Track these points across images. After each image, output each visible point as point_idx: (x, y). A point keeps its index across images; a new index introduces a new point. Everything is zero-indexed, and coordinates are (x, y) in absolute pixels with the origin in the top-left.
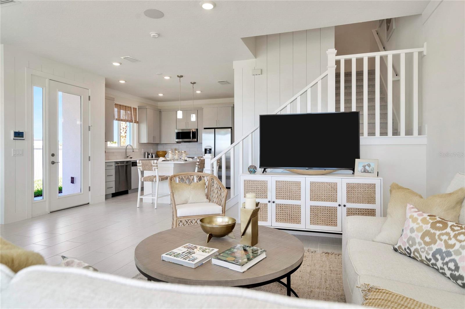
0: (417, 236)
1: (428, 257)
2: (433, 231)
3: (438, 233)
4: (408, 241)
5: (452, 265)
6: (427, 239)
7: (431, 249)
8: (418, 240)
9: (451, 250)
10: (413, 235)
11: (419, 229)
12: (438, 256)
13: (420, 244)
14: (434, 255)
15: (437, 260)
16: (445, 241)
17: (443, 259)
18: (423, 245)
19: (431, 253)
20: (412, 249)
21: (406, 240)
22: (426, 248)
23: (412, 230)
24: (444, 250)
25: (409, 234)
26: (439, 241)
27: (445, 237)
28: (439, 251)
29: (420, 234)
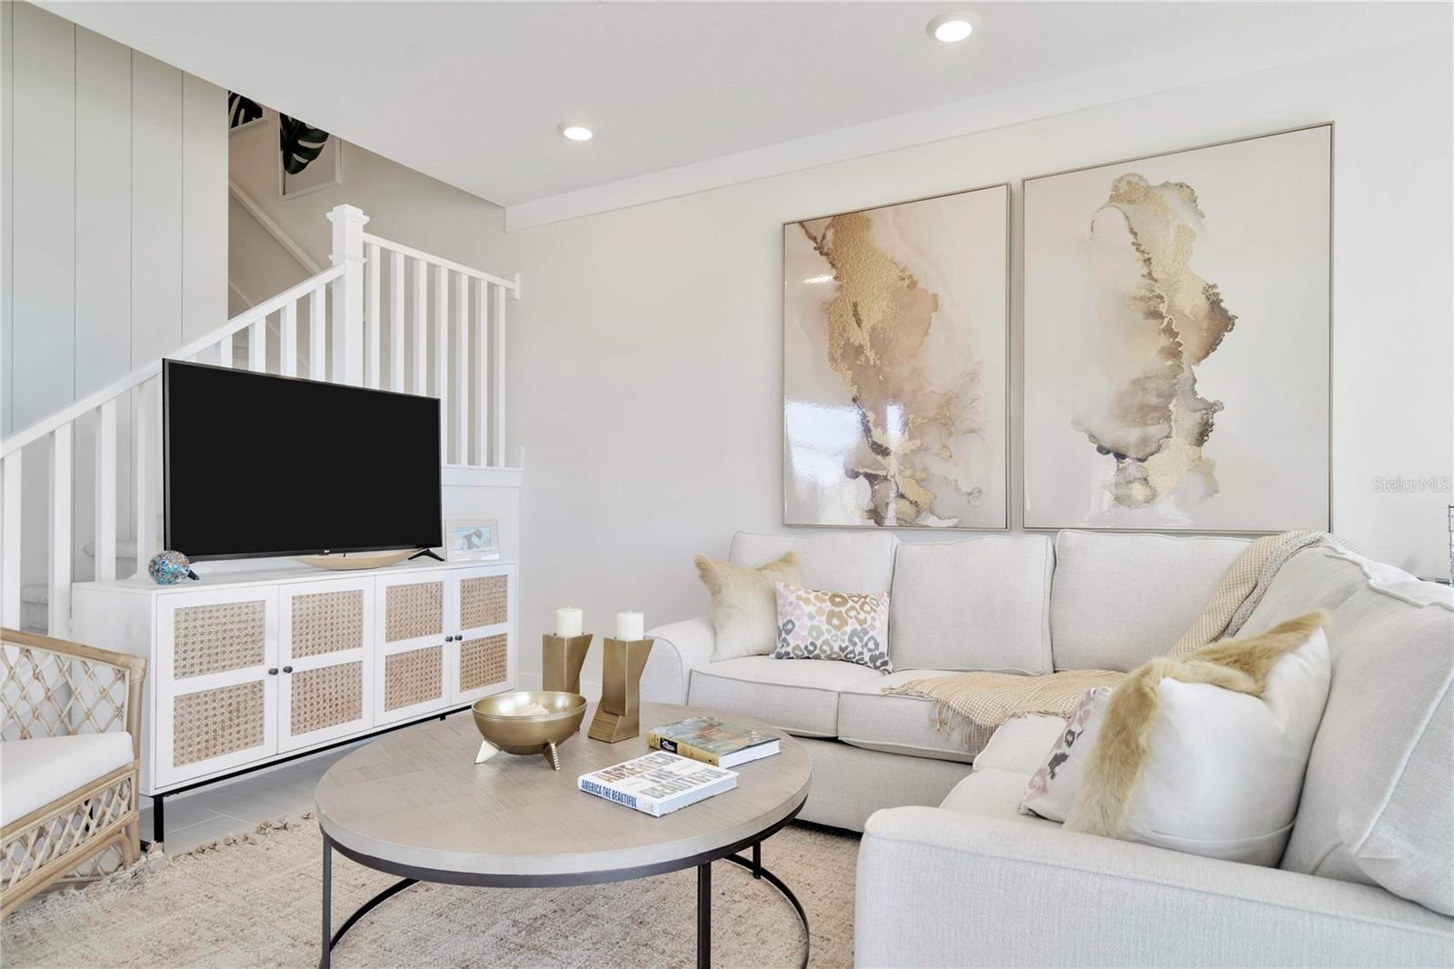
0: (821, 621)
1: (844, 645)
2: (837, 609)
3: (843, 609)
4: (810, 634)
5: (871, 645)
6: (835, 622)
7: (844, 633)
8: (825, 627)
9: (866, 626)
10: (815, 622)
11: (820, 612)
12: (856, 639)
13: (829, 632)
14: (850, 640)
15: (855, 644)
16: (856, 618)
17: (861, 640)
18: (834, 632)
19: (846, 637)
20: (818, 643)
21: (806, 633)
22: (839, 634)
23: (811, 617)
24: (859, 628)
25: (808, 623)
26: (849, 620)
27: (853, 613)
28: (854, 633)
29: (824, 618)
